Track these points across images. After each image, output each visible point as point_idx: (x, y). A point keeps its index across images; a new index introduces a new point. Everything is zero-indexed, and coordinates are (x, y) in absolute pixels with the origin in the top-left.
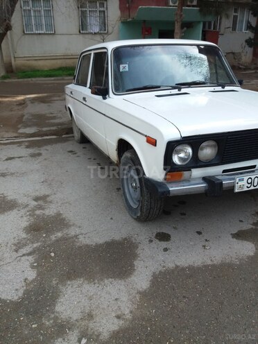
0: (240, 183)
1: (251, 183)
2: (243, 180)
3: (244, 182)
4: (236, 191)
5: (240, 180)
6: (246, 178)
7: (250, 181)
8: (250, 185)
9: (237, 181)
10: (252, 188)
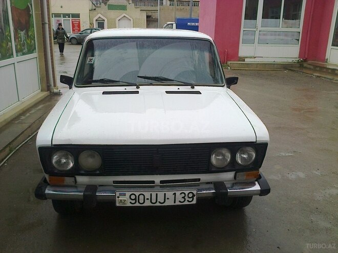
0: (121, 198)
1: (135, 199)
2: (125, 195)
3: (126, 198)
4: (117, 205)
5: (120, 194)
6: (128, 194)
7: (133, 197)
8: (134, 202)
9: (118, 194)
10: (137, 204)
